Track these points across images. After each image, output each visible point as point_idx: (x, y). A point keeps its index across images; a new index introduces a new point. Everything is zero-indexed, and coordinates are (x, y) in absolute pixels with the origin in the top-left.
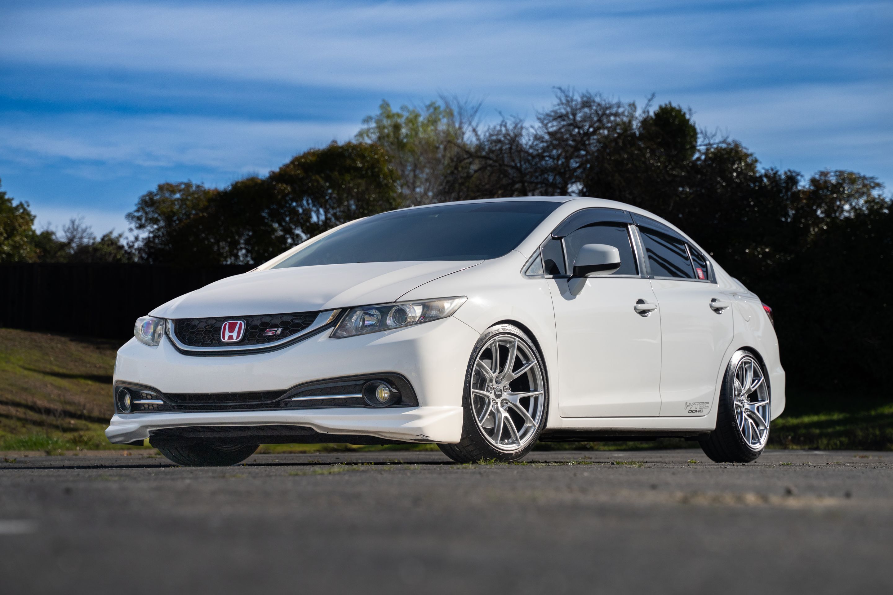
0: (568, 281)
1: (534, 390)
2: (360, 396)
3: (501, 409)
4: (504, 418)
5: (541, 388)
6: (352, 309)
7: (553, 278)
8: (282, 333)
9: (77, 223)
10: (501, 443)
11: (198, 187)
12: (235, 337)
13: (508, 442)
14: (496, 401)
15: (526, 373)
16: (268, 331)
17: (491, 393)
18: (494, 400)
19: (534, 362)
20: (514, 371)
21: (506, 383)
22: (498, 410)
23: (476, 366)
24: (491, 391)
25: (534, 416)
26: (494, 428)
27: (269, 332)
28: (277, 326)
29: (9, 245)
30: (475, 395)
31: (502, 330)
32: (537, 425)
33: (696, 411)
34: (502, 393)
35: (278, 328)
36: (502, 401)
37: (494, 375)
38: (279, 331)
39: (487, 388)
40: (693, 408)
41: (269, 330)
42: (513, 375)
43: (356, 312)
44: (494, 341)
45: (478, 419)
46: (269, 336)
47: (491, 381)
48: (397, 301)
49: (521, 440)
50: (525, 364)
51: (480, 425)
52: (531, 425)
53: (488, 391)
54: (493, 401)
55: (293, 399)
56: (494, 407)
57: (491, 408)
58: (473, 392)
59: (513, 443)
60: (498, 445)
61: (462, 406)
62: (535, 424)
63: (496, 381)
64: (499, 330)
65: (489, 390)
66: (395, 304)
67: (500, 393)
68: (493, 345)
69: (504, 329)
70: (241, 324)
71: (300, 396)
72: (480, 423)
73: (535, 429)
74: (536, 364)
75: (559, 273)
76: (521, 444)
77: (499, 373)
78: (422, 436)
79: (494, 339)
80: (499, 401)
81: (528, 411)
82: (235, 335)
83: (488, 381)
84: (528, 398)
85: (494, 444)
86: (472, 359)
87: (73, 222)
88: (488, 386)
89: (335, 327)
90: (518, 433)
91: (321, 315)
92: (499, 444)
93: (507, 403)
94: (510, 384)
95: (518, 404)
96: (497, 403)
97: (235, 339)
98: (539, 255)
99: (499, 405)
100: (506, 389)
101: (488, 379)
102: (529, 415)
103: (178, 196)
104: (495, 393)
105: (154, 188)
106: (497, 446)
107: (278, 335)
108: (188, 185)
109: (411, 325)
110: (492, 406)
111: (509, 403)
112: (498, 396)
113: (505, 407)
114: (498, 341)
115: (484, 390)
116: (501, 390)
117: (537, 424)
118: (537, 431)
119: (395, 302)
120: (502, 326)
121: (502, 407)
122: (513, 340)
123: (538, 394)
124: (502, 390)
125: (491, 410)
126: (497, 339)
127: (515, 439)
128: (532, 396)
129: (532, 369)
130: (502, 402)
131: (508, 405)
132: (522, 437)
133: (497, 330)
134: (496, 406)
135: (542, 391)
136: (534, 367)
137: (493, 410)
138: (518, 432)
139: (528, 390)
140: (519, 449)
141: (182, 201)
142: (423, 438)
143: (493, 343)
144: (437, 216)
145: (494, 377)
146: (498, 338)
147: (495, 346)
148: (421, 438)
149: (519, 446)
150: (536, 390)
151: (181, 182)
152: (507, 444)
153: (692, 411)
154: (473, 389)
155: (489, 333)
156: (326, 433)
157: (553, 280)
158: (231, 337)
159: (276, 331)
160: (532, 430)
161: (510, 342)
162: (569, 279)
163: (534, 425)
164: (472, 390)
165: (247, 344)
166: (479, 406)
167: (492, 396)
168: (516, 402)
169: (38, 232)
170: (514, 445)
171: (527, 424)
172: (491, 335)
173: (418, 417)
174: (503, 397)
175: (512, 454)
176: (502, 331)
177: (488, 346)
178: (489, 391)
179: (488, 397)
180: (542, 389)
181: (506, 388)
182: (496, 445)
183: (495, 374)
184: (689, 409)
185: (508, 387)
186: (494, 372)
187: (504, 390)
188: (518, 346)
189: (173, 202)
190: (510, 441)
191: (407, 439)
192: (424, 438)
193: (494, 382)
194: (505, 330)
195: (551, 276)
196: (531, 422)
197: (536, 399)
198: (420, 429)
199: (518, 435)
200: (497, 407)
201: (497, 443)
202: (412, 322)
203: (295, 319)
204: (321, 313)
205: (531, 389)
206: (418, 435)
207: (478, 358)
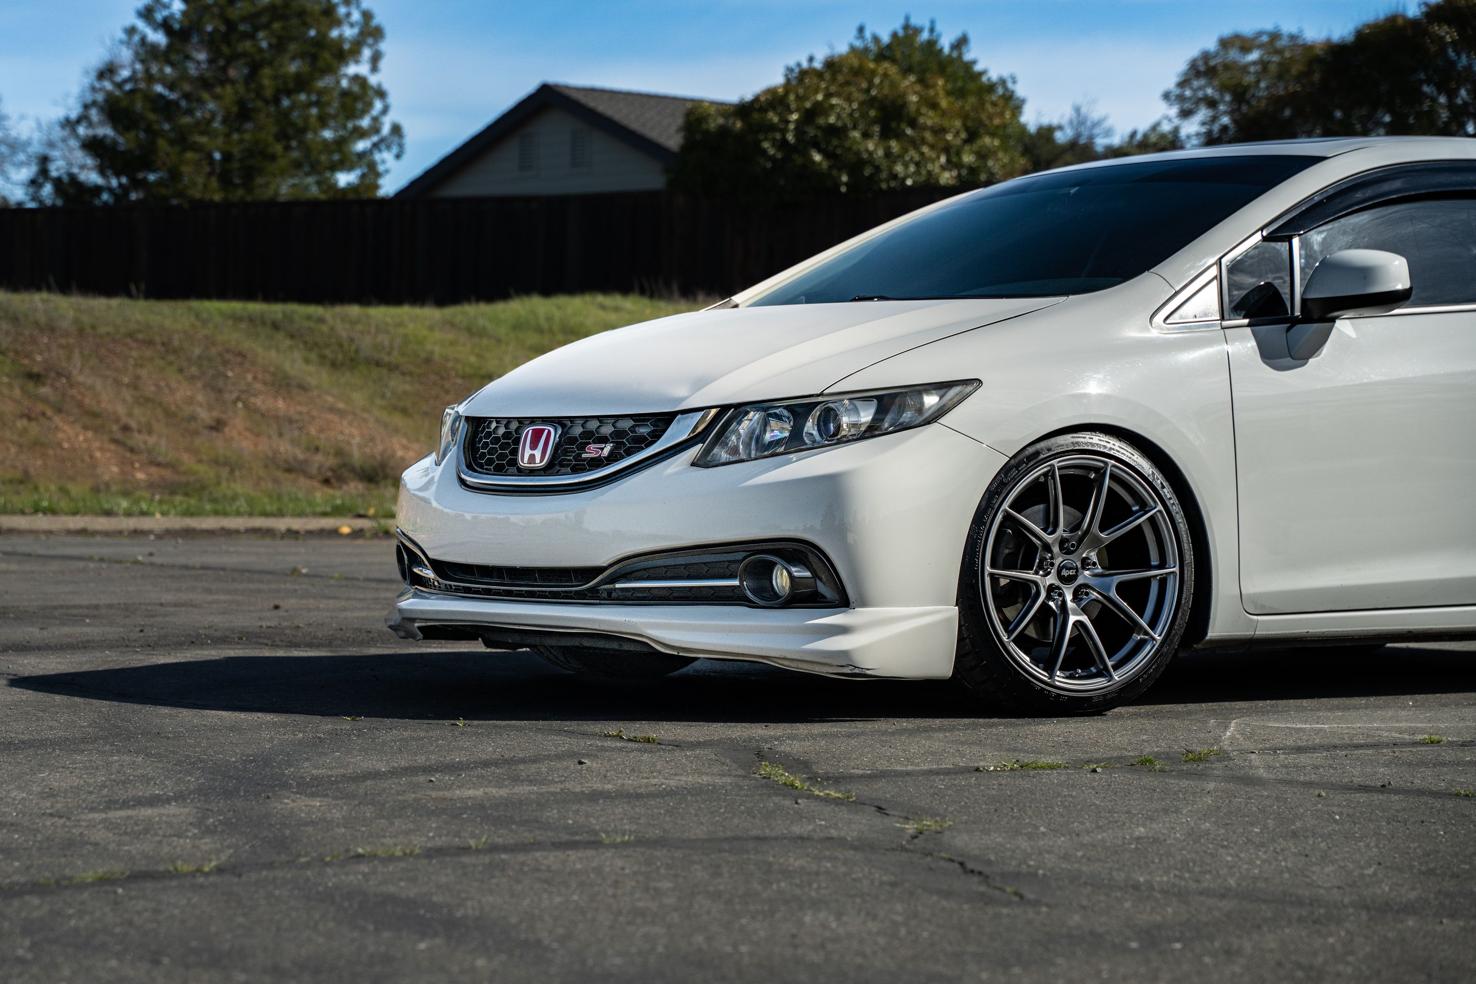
1: (1158, 564)
2: (736, 583)
3: (1073, 606)
4: (1074, 623)
5: (1175, 562)
6: (739, 409)
7: (1249, 325)
8: (611, 453)
9: (1084, 110)
10: (1063, 677)
11: (1292, 37)
12: (538, 460)
13: (1082, 673)
14: (1061, 589)
15: (1138, 528)
16: (589, 449)
18: (1055, 588)
19: (1155, 508)
20: (1103, 529)
21: (1088, 551)
22: (1063, 607)
23: (1000, 521)
24: (1049, 571)
25: (1153, 621)
27: (592, 451)
28: (604, 440)
29: (972, 152)
31: (1072, 446)
32: (1160, 639)
34: (1077, 572)
35: (606, 443)
36: (1076, 588)
37: (1052, 539)
38: (607, 449)
39: (1039, 565)
41: (592, 446)
42: (1104, 534)
43: (747, 413)
44: (1049, 468)
45: (1005, 628)
46: (592, 459)
47: (1048, 549)
48: (825, 392)
49: (1116, 670)
50: (1137, 512)
51: (1007, 640)
52: (1143, 638)
53: (1038, 572)
54: (1051, 589)
55: (618, 586)
56: (1057, 603)
58: (990, 574)
59: (1099, 674)
60: (1054, 680)
61: (957, 604)
62: (1156, 636)
63: (1062, 549)
64: (1063, 445)
65: (1045, 567)
66: (820, 399)
67: (1071, 572)
68: (1047, 476)
69: (1078, 443)
70: (549, 432)
71: (630, 581)
72: (1009, 637)
73: (1154, 646)
74: (1159, 511)
76: (1116, 678)
78: (851, 668)
79: (1050, 465)
80: (1067, 589)
82: (538, 453)
83: (1039, 551)
84: (1142, 582)
85: (1045, 678)
86: (991, 507)
87: (1077, 110)
88: (1043, 559)
89: (704, 443)
90: (1110, 657)
91: (679, 420)
92: (1057, 678)
93: (1087, 594)
95: (1113, 594)
97: (539, 463)
98: (1215, 277)
99: (1069, 597)
100: (1091, 564)
101: (1039, 547)
102: (1140, 617)
103: (1254, 56)
104: (1057, 574)
105: (1211, 45)
106: (1052, 683)
107: (604, 458)
108: (1275, 36)
109: (849, 441)
111: (1092, 593)
112: (1068, 580)
113: (1081, 602)
114: (1059, 469)
116: (1075, 567)
117: (1159, 636)
118: (1158, 651)
119: (821, 394)
120: (1073, 437)
121: (1075, 601)
122: (1102, 465)
123: (1167, 574)
124: (1079, 566)
126: (1058, 464)
127: (1100, 668)
128: (1155, 576)
129: (1152, 520)
130: (1076, 591)
131: (1089, 598)
132: (1119, 664)
133: (1058, 446)
134: (1060, 599)
135: (1174, 567)
136: (1156, 518)
138: (1110, 654)
139: (1144, 565)
140: (1109, 688)
141: (1263, 64)
142: (853, 672)
143: (1047, 472)
144: (1073, 191)
146: (1061, 461)
147: (1053, 478)
148: (850, 672)
149: (1109, 681)
150: (1162, 565)
151: (1257, 30)
154: (990, 567)
155: (1036, 452)
156: (676, 654)
157: (1249, 330)
158: (532, 457)
159: (602, 449)
160: (1148, 647)
161: (1096, 470)
162: (1292, 324)
163: (1152, 639)
164: (987, 571)
165: (557, 473)
167: (1049, 580)
168: (1109, 589)
169: (1032, 128)
170: (1098, 680)
171: (1135, 636)
172: (1041, 456)
173: (843, 630)
174: (1080, 581)
175: (1090, 698)
176: (1072, 448)
177: (1038, 477)
178: (1045, 570)
179: (1036, 583)
181: (1089, 561)
182: (1049, 680)
183: (1054, 536)
185: (1093, 559)
186: (1052, 532)
187: (1082, 566)
188: (1112, 476)
189: (1245, 68)
190: (1087, 671)
191: (823, 672)
192: (857, 671)
193: (1058, 550)
194: (1081, 445)
195: (1246, 321)
196: (1144, 631)
197: (1163, 582)
198: (845, 654)
199: (1110, 660)
200: (1063, 601)
201: (1051, 676)
202: (851, 435)
203: (639, 426)
204: (679, 416)
205: (1153, 563)
206: (842, 666)
207: (1006, 506)
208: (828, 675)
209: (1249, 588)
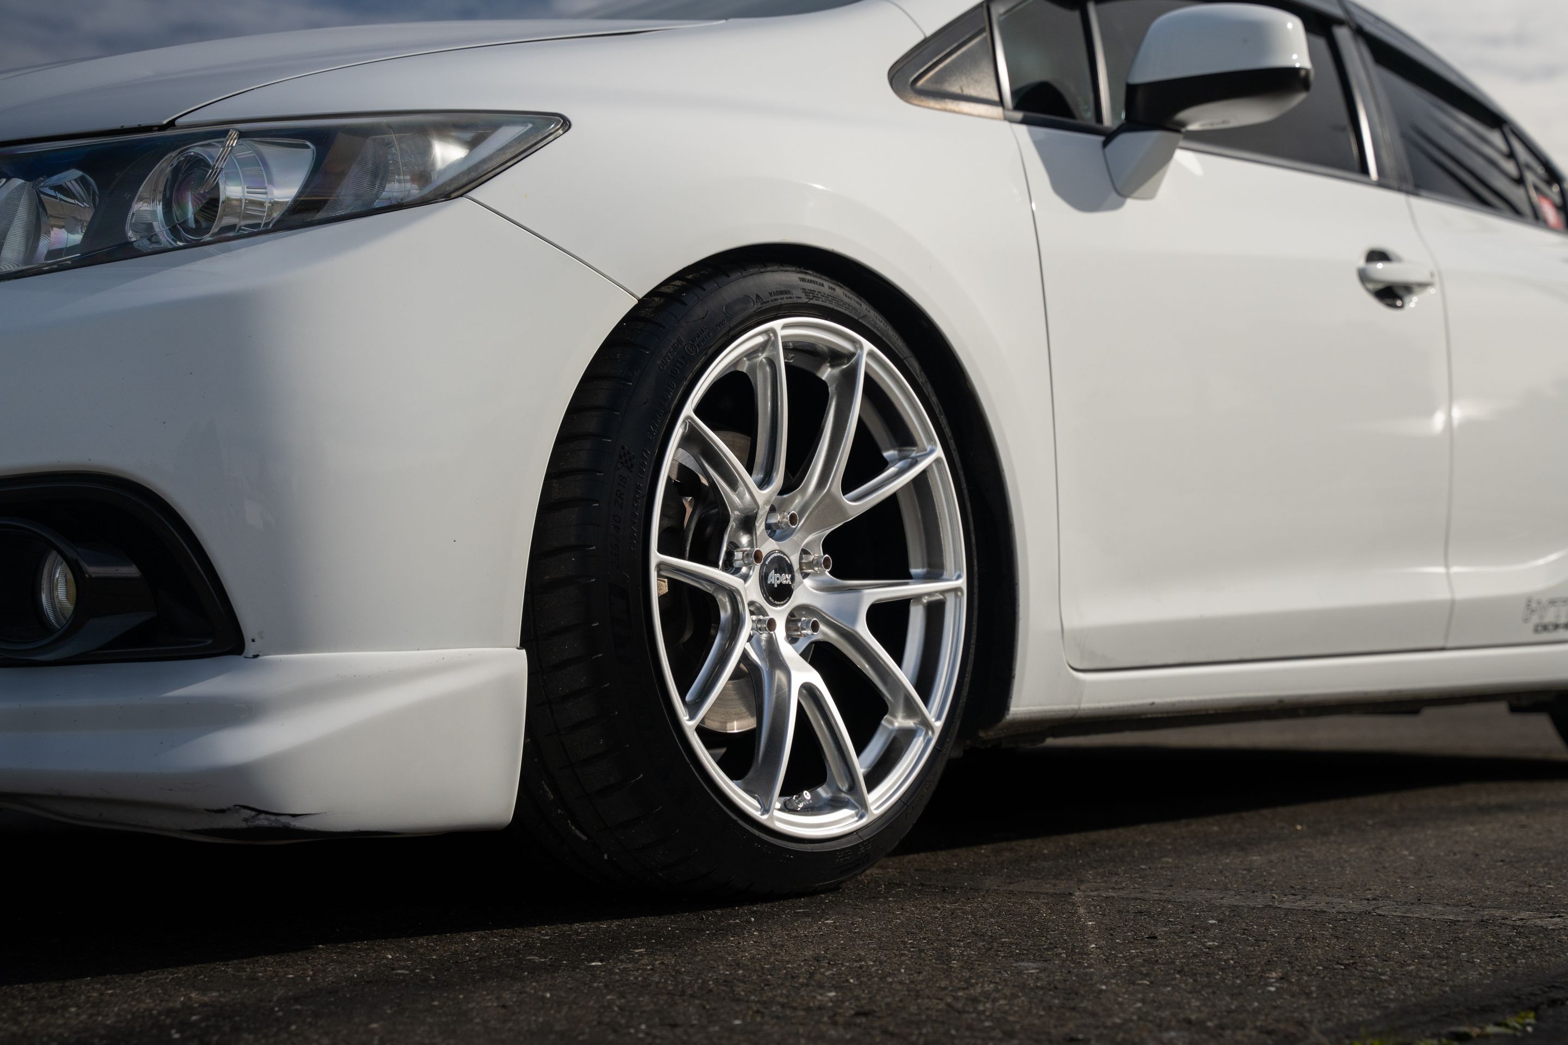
0: (1105, 144)
1: (928, 573)
3: (788, 652)
4: (800, 693)
5: (958, 568)
10: (786, 808)
13: (815, 796)
14: (765, 614)
15: (893, 498)
17: (745, 578)
18: (757, 610)
19: (932, 452)
20: (847, 487)
21: (810, 538)
22: (772, 652)
23: (680, 445)
24: (744, 570)
25: (925, 683)
26: (750, 737)
30: (673, 583)
31: (803, 295)
32: (938, 725)
33: (1556, 627)
34: (793, 579)
36: (791, 614)
37: (764, 496)
39: (730, 554)
40: (1550, 618)
42: (845, 500)
44: (764, 338)
45: (683, 696)
47: (748, 524)
49: (870, 788)
50: (894, 462)
51: (689, 724)
52: (910, 723)
53: (729, 566)
54: (752, 613)
56: (759, 641)
57: (742, 644)
58: (661, 566)
59: (835, 804)
60: (772, 818)
61: (523, 645)
62: (931, 717)
63: (768, 527)
64: (786, 292)
65: (737, 564)
66: (169, 137)
67: (785, 579)
68: (762, 357)
69: (812, 291)
72: (692, 717)
73: (930, 739)
74: (938, 461)
75: (1067, 112)
76: (872, 808)
77: (782, 492)
78: (247, 814)
79: (765, 332)
80: (779, 614)
81: (899, 661)
83: (732, 524)
84: (901, 607)
85: (756, 814)
88: (734, 546)
90: (859, 753)
92: (777, 814)
93: (815, 627)
94: (828, 545)
95: (863, 630)
96: (771, 624)
99: (780, 633)
100: (811, 565)
101: (734, 515)
102: (904, 676)
104: (763, 578)
106: (769, 824)
110: (750, 639)
111: (822, 627)
112: (779, 594)
113: (803, 644)
114: (784, 344)
115: (715, 565)
116: (788, 568)
117: (938, 718)
118: (937, 748)
120: (803, 279)
121: (792, 640)
122: (848, 346)
123: (943, 592)
124: (796, 566)
125: (745, 656)
126: (781, 333)
127: (845, 787)
128: (918, 598)
129: (921, 482)
130: (792, 620)
131: (818, 636)
132: (876, 776)
133: (781, 293)
134: (764, 636)
135: (959, 577)
136: (929, 475)
137: (754, 656)
138: (860, 748)
139: (903, 574)
142: (251, 824)
143: (762, 347)
145: (760, 502)
146: (785, 327)
147: (772, 363)
148: (244, 825)
149: (861, 817)
150: (933, 575)
152: (811, 810)
153: (1545, 628)
154: (661, 550)
155: (746, 299)
157: (1023, 129)
160: (917, 744)
161: (836, 357)
162: (1109, 137)
163: (927, 725)
164: (656, 557)
166: (687, 636)
167: (751, 591)
168: (854, 619)
170: (845, 812)
171: (894, 716)
172: (753, 308)
174: (798, 598)
176: (805, 300)
177: (737, 361)
178: (738, 570)
179: (733, 595)
180: (961, 569)
181: (811, 558)
182: (764, 819)
183: (767, 491)
184: (1535, 619)
185: (818, 553)
186: (762, 484)
187: (801, 569)
188: (867, 376)
190: (823, 792)
191: (171, 830)
192: (263, 821)
193: (760, 527)
194: (817, 298)
196: (911, 710)
197: (935, 611)
199: (861, 766)
200: (772, 642)
201: (766, 810)
205: (913, 571)
206: (222, 811)
207: (689, 409)
208: (186, 837)
209: (1073, 621)
